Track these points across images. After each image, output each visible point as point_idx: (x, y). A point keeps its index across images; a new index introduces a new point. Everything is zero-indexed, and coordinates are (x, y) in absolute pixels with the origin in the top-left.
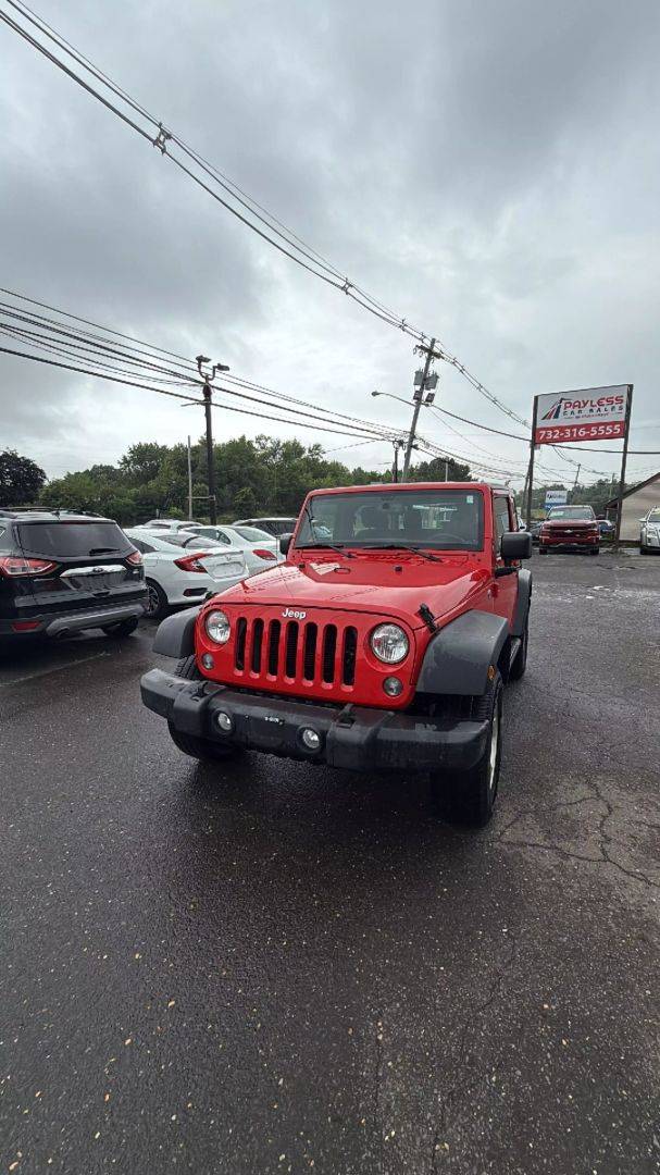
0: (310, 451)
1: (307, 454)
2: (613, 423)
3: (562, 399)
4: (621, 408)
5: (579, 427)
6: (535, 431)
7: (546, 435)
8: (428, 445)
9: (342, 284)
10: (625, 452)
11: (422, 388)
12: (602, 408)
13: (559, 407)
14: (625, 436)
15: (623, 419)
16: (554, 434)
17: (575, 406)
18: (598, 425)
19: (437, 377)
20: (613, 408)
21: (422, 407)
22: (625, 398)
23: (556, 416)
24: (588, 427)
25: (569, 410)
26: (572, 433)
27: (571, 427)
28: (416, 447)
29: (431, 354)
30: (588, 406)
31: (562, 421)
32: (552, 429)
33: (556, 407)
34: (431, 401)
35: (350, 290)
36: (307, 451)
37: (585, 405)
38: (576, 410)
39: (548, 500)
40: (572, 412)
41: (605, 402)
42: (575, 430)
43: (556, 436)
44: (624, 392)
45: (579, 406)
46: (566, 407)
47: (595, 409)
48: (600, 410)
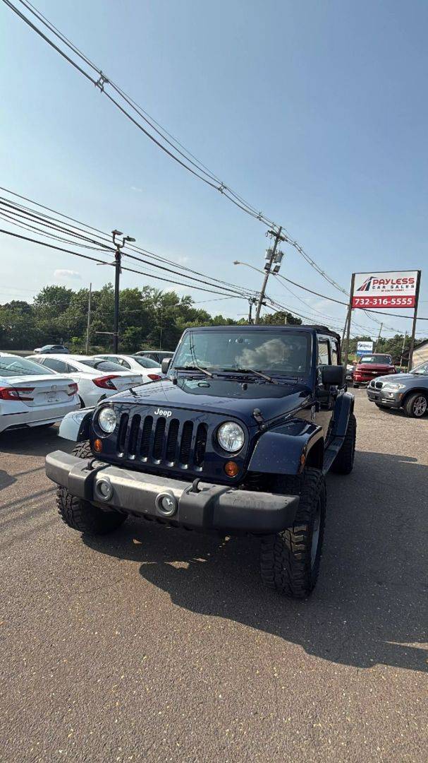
0: (183, 301)
1: (180, 303)
2: (408, 297)
3: (372, 278)
4: (413, 287)
5: (383, 298)
6: (352, 299)
7: (360, 302)
8: (273, 303)
9: (219, 186)
10: (415, 318)
11: (271, 262)
12: (400, 286)
13: (370, 283)
14: (416, 307)
15: (413, 293)
16: (365, 302)
17: (380, 283)
18: (396, 297)
19: (282, 254)
20: (407, 287)
21: (270, 275)
22: (415, 280)
23: (367, 289)
24: (389, 298)
25: (377, 285)
26: (378, 302)
27: (378, 298)
28: (264, 304)
29: (279, 237)
31: (371, 293)
32: (365, 298)
33: (367, 282)
34: (277, 272)
35: (224, 190)
36: (180, 301)
37: (388, 282)
38: (382, 285)
39: (359, 348)
41: (401, 282)
42: (380, 300)
43: (367, 303)
44: (415, 276)
45: (383, 283)
46: (374, 283)
47: (395, 286)
48: (397, 287)
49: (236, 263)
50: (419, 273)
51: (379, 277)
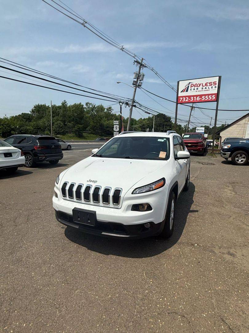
1: (106, 110)
2: (212, 95)
3: (190, 83)
4: (215, 87)
5: (197, 96)
6: (178, 98)
7: (183, 100)
8: (141, 105)
9: (82, 22)
10: (217, 110)
11: (137, 80)
12: (207, 87)
13: (188, 86)
14: (217, 100)
15: (216, 92)
16: (186, 99)
17: (195, 86)
18: (205, 95)
19: (144, 75)
20: (212, 87)
21: (137, 88)
22: (217, 83)
23: (187, 91)
24: (201, 96)
25: (193, 88)
26: (194, 99)
27: (193, 96)
29: (141, 65)
30: (201, 86)
31: (189, 93)
32: (185, 97)
33: (187, 86)
34: (140, 86)
35: (86, 25)
36: (106, 109)
37: (200, 85)
38: (196, 88)
40: (194, 89)
41: (208, 84)
42: (195, 97)
43: (187, 100)
44: (216, 79)
45: (197, 86)
46: (191, 87)
47: (204, 88)
48: (206, 88)
49: (118, 83)
50: (220, 78)
51: (194, 82)
